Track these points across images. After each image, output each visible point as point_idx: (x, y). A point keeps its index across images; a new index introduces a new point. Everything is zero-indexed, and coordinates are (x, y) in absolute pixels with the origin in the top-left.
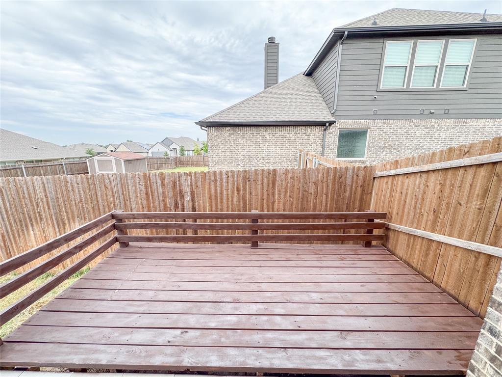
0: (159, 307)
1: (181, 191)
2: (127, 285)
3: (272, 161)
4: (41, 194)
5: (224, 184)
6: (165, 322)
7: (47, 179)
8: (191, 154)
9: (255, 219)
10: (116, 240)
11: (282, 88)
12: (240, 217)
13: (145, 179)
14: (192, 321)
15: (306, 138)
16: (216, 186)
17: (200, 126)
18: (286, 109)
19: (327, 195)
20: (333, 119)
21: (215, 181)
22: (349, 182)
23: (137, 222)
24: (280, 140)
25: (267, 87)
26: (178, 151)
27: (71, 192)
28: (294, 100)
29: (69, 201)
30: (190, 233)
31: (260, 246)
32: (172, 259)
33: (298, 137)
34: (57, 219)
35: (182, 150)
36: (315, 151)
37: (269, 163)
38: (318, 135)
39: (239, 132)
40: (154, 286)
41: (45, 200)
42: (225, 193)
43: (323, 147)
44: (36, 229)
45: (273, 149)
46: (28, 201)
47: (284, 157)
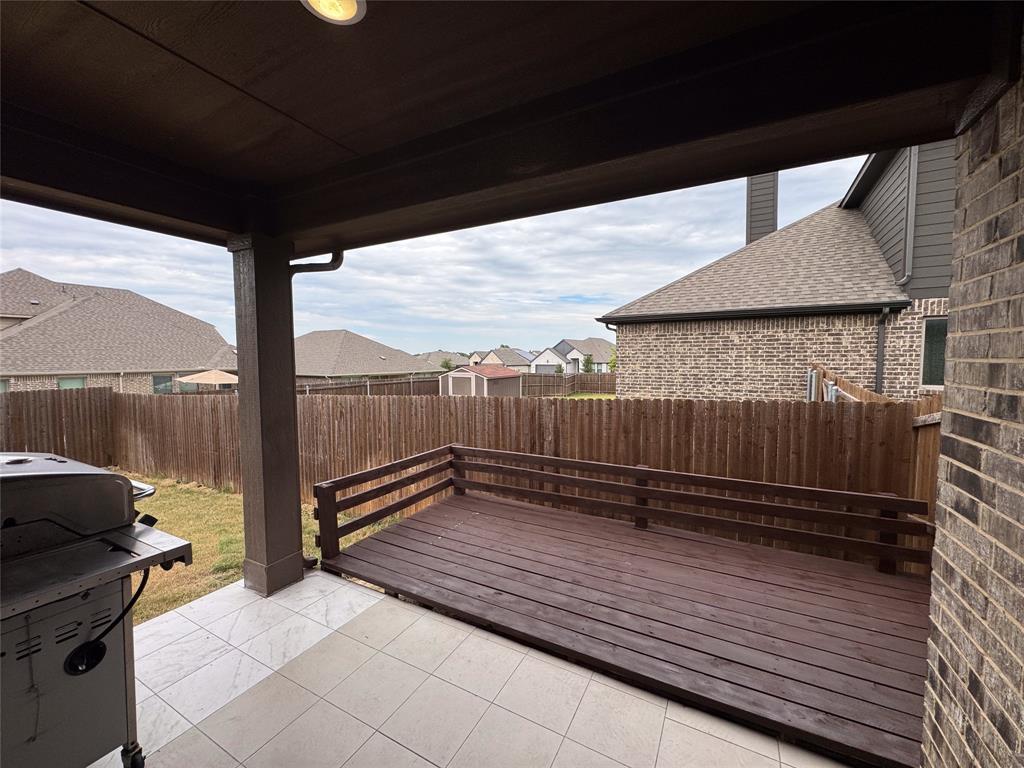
0: (481, 564)
1: (540, 425)
2: (452, 535)
3: (746, 386)
4: (385, 418)
5: (604, 420)
6: (481, 579)
7: (394, 399)
8: (605, 369)
9: (643, 478)
10: (450, 483)
11: (779, 241)
12: (617, 472)
13: (496, 406)
14: (510, 585)
15: (831, 339)
16: (591, 422)
17: (604, 325)
18: (782, 284)
19: (798, 454)
20: (902, 298)
21: (590, 414)
22: (850, 433)
23: (480, 461)
24: (765, 345)
25: (749, 240)
26: (581, 365)
27: (414, 416)
28: (804, 263)
29: (410, 428)
30: (548, 489)
31: (650, 527)
32: (513, 520)
33: (808, 339)
34: (395, 449)
35: (588, 362)
36: (855, 369)
37: (739, 391)
38: (863, 333)
39: (677, 333)
40: (478, 541)
41: (387, 425)
42: (605, 434)
43: (880, 360)
44: (374, 459)
45: (748, 362)
46: (371, 424)
47: (777, 381)
